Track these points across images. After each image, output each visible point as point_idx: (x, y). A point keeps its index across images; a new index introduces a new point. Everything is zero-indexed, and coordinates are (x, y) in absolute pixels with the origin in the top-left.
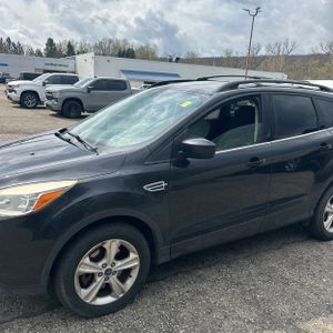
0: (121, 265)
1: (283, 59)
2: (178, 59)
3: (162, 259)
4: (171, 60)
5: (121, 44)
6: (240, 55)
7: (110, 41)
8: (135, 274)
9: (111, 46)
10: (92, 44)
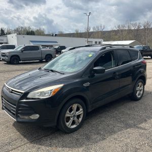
0: (77, 113)
1: (100, 33)
2: (56, 35)
3: (90, 110)
4: (53, 36)
5: (27, 29)
6: (82, 32)
7: (22, 28)
8: (82, 116)
9: (23, 30)
10: (13, 29)
